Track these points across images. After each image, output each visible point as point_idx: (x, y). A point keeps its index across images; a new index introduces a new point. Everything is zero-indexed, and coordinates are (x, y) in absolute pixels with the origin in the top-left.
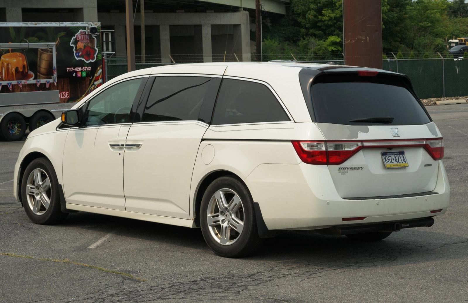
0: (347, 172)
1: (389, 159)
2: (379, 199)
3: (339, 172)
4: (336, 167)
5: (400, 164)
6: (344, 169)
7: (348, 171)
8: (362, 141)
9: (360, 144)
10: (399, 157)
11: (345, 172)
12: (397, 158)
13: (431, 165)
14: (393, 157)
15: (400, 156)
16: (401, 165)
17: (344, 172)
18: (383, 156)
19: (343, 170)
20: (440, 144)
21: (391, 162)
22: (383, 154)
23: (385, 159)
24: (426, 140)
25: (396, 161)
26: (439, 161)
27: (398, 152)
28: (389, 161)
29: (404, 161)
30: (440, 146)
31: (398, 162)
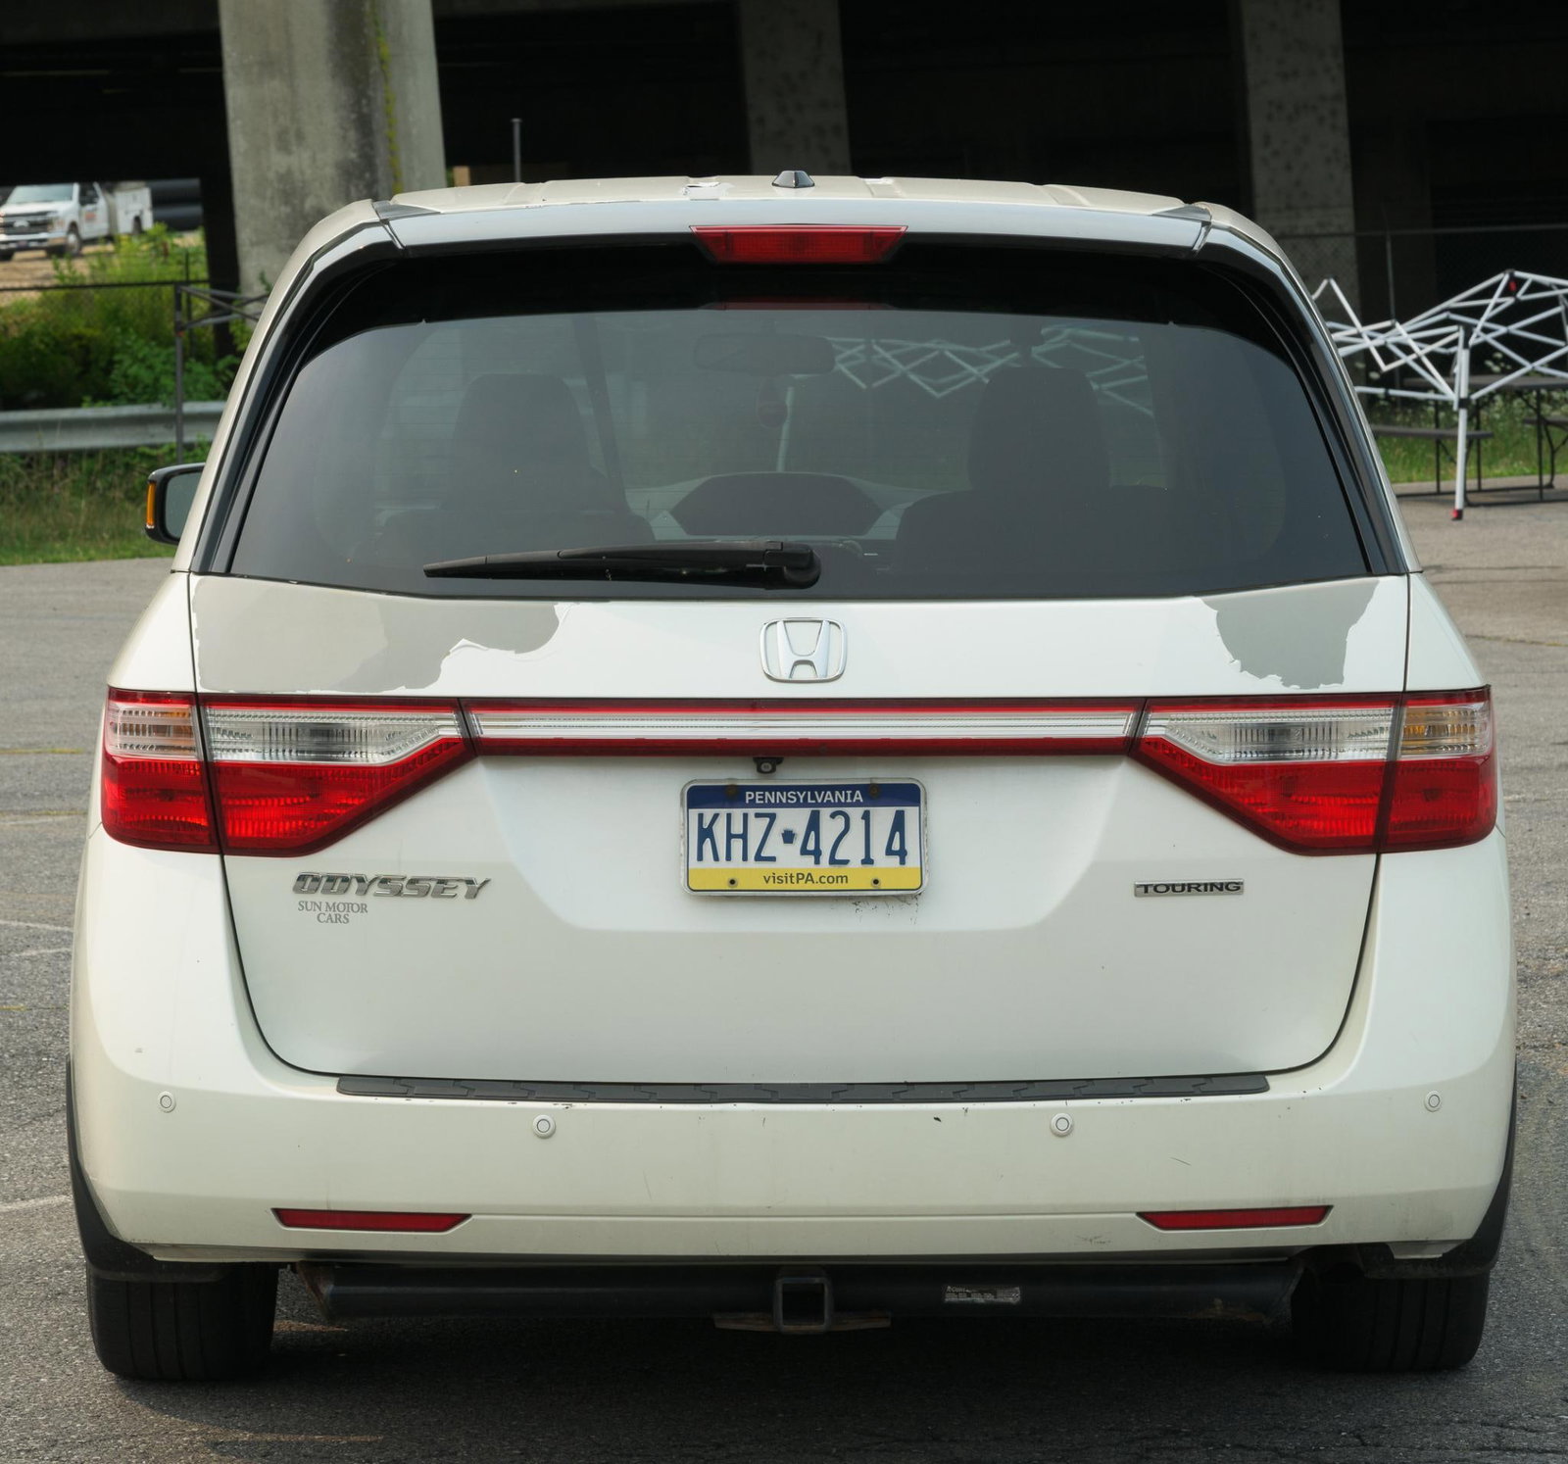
0: (363, 908)
1: (744, 837)
2: (560, 1106)
3: (303, 906)
4: (284, 870)
5: (837, 871)
6: (337, 882)
7: (369, 899)
8: (460, 706)
9: (448, 728)
10: (857, 825)
11: (348, 906)
12: (830, 828)
13: (1233, 887)
14: (795, 819)
15: (866, 817)
16: (844, 878)
17: (335, 907)
18: (694, 813)
19: (326, 891)
20: (1386, 736)
21: (752, 854)
22: (698, 797)
23: (705, 833)
24: (1144, 705)
25: (804, 851)
26: (1373, 857)
27: (853, 788)
28: (737, 844)
29: (889, 852)
30: (1380, 755)
31: (825, 858)
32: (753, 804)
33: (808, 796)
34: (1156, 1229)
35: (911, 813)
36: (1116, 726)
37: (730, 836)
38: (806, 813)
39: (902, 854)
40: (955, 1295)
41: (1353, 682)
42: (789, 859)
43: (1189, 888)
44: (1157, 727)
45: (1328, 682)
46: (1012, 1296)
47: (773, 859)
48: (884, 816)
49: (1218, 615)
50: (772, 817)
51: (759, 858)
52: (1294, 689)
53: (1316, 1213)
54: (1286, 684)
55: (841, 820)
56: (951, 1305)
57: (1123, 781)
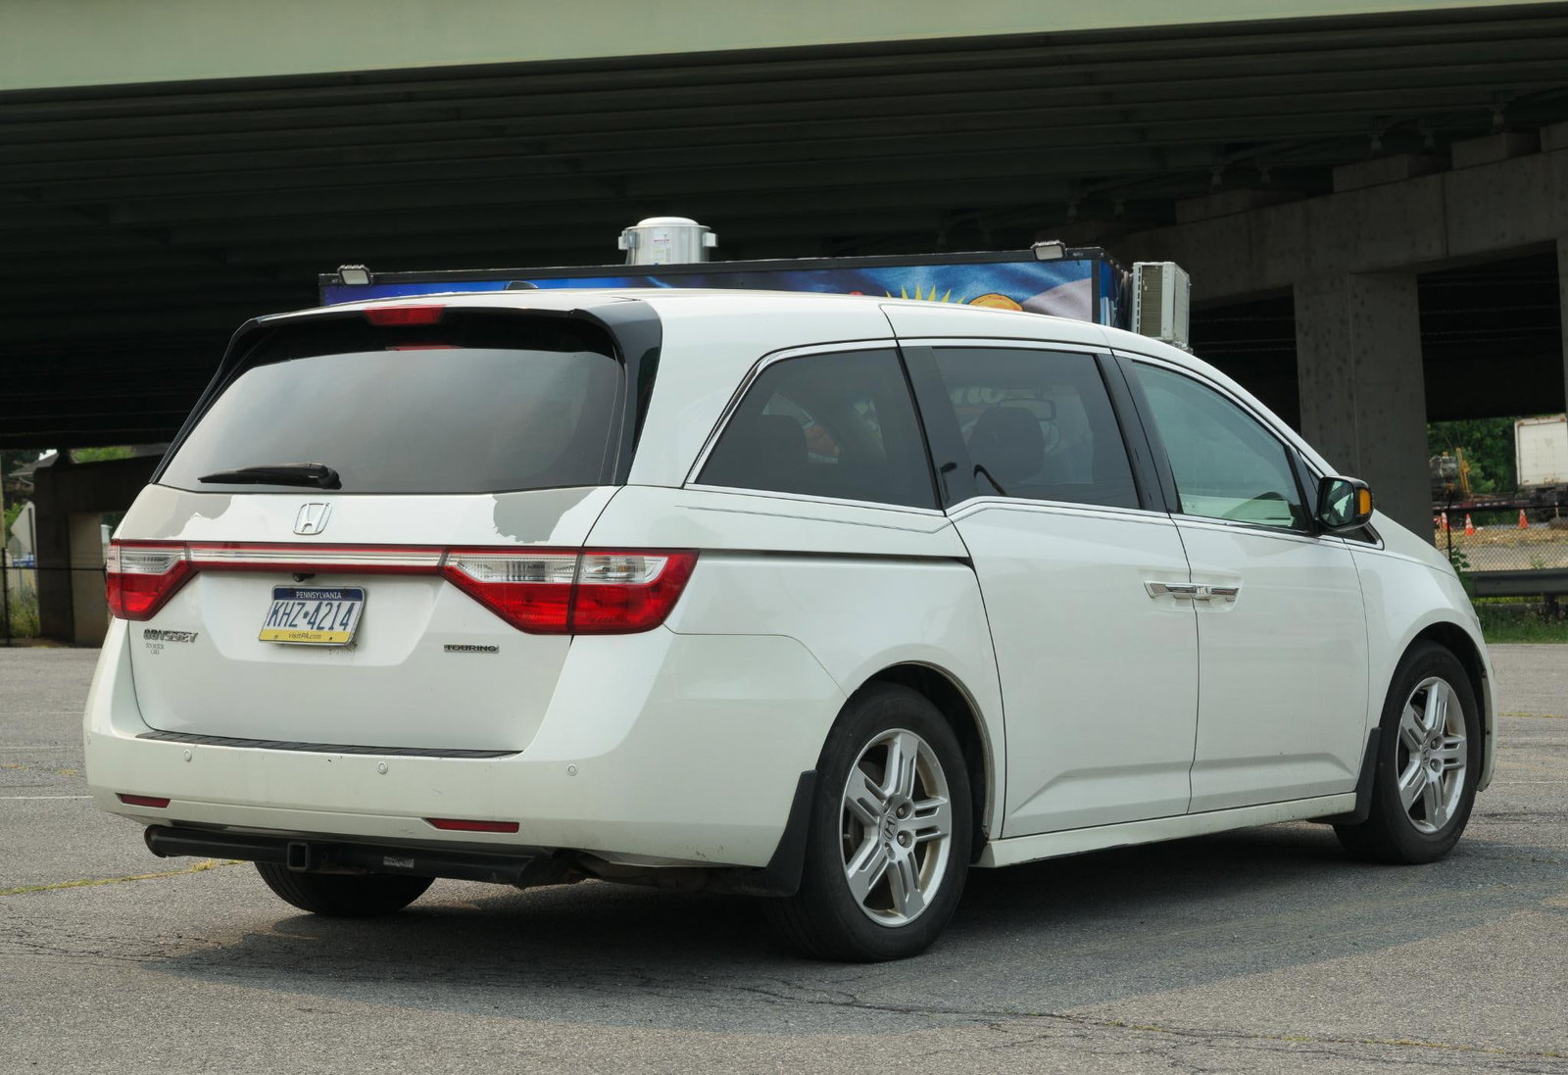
0: (163, 647)
1: (289, 614)
2: (193, 745)
3: (147, 646)
4: (141, 627)
5: (318, 633)
6: (156, 634)
7: (164, 643)
8: (186, 545)
9: (183, 556)
10: (334, 610)
11: (158, 646)
12: (323, 611)
13: (493, 649)
14: (312, 606)
15: (339, 606)
16: (319, 637)
17: (155, 646)
18: (275, 601)
19: (153, 638)
20: (572, 571)
21: (288, 623)
22: (279, 594)
23: (276, 612)
24: (448, 549)
25: (309, 623)
26: (570, 637)
27: (337, 591)
28: (286, 617)
29: (341, 624)
30: (569, 581)
31: (315, 626)
32: (299, 598)
33: (321, 594)
34: (436, 829)
35: (358, 604)
36: (432, 560)
37: (284, 614)
38: (317, 602)
39: (346, 625)
40: (388, 862)
41: (554, 541)
42: (302, 625)
43: (469, 648)
44: (452, 561)
45: (539, 540)
46: (410, 864)
47: (295, 626)
48: (346, 604)
49: (497, 505)
50: (303, 604)
51: (290, 625)
52: (521, 543)
53: (513, 827)
54: (517, 540)
55: (329, 606)
56: (387, 867)
57: (447, 590)
